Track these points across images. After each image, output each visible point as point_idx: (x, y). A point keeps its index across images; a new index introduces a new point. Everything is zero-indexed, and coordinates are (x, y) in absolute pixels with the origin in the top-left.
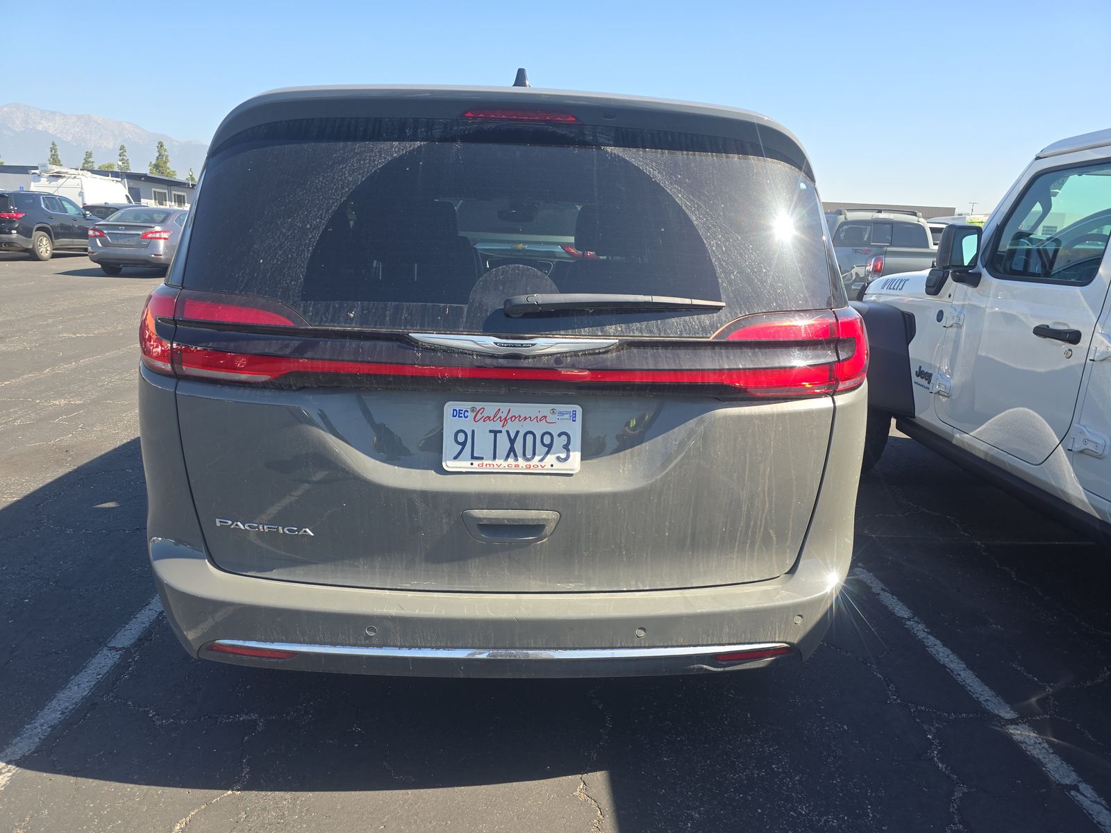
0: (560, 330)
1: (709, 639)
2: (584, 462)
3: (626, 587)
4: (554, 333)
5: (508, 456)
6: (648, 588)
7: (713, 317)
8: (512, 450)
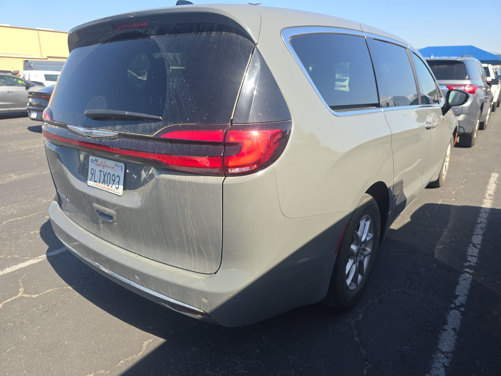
0: (102, 127)
1: (164, 292)
2: (125, 191)
3: (144, 255)
4: (100, 128)
5: (103, 183)
6: (151, 258)
7: (157, 124)
8: (104, 180)
